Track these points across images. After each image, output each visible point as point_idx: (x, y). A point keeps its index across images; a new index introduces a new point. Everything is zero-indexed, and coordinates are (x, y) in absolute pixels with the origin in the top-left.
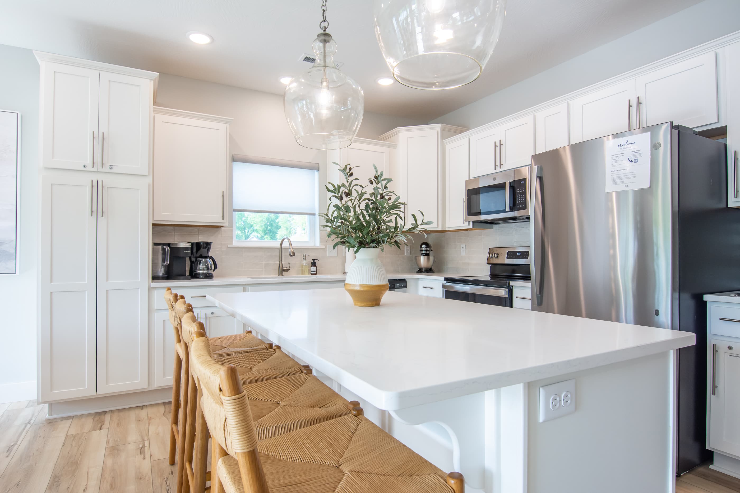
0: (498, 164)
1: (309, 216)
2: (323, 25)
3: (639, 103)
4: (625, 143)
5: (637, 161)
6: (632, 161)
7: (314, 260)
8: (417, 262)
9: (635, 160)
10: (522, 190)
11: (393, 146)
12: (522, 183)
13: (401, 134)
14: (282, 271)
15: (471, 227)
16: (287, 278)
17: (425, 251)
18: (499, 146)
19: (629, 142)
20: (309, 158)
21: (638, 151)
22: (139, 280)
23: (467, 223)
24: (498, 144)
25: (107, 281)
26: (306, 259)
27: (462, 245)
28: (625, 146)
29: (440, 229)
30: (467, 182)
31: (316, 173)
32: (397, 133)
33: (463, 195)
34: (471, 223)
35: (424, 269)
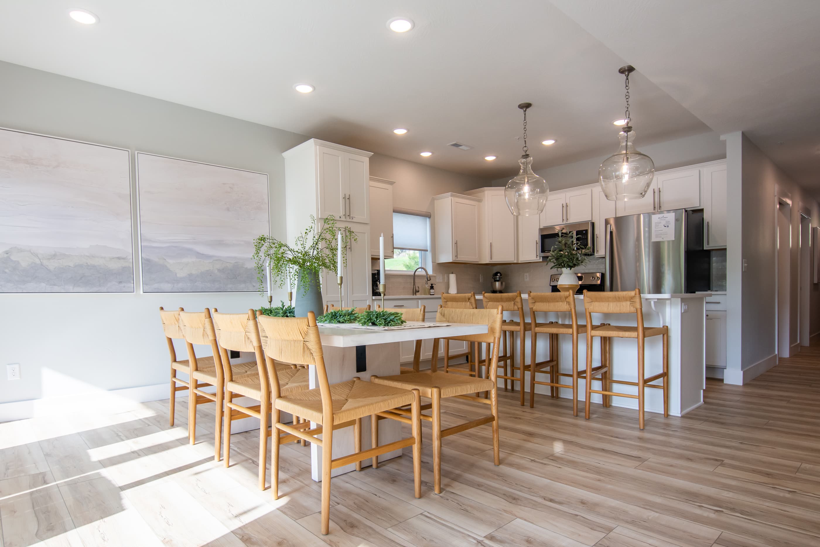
0: (565, 218)
1: (421, 251)
2: (525, 149)
3: (660, 191)
4: (662, 217)
5: (668, 226)
6: (665, 226)
7: (432, 284)
8: (492, 285)
9: (667, 226)
10: (585, 237)
11: (480, 201)
12: (584, 232)
13: (486, 192)
14: (415, 292)
15: (541, 260)
16: (418, 296)
17: (498, 278)
18: (565, 207)
19: (664, 217)
20: (424, 209)
21: (669, 222)
22: (368, 294)
23: (538, 258)
24: (565, 205)
25: (353, 294)
26: (427, 283)
27: (525, 274)
28: (661, 219)
29: (515, 262)
30: (541, 230)
31: (428, 219)
32: (483, 191)
33: (537, 237)
34: (541, 258)
35: (498, 292)
